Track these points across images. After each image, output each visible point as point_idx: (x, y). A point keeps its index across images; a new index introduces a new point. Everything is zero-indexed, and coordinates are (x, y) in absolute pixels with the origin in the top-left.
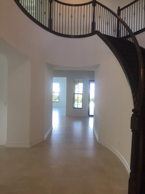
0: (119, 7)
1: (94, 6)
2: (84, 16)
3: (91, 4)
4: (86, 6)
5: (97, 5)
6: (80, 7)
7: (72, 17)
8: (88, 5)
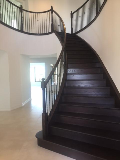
0: (71, 12)
1: (52, 13)
2: (46, 20)
3: (50, 12)
4: (47, 13)
5: (54, 12)
6: (43, 14)
7: (38, 21)
8: (49, 12)
